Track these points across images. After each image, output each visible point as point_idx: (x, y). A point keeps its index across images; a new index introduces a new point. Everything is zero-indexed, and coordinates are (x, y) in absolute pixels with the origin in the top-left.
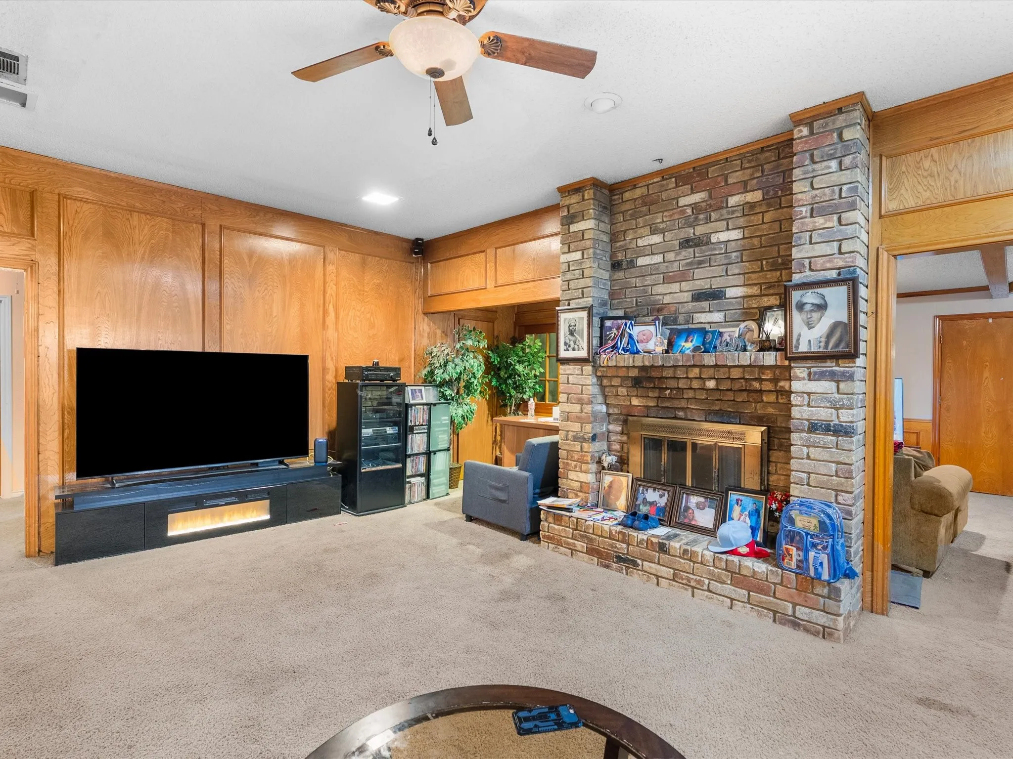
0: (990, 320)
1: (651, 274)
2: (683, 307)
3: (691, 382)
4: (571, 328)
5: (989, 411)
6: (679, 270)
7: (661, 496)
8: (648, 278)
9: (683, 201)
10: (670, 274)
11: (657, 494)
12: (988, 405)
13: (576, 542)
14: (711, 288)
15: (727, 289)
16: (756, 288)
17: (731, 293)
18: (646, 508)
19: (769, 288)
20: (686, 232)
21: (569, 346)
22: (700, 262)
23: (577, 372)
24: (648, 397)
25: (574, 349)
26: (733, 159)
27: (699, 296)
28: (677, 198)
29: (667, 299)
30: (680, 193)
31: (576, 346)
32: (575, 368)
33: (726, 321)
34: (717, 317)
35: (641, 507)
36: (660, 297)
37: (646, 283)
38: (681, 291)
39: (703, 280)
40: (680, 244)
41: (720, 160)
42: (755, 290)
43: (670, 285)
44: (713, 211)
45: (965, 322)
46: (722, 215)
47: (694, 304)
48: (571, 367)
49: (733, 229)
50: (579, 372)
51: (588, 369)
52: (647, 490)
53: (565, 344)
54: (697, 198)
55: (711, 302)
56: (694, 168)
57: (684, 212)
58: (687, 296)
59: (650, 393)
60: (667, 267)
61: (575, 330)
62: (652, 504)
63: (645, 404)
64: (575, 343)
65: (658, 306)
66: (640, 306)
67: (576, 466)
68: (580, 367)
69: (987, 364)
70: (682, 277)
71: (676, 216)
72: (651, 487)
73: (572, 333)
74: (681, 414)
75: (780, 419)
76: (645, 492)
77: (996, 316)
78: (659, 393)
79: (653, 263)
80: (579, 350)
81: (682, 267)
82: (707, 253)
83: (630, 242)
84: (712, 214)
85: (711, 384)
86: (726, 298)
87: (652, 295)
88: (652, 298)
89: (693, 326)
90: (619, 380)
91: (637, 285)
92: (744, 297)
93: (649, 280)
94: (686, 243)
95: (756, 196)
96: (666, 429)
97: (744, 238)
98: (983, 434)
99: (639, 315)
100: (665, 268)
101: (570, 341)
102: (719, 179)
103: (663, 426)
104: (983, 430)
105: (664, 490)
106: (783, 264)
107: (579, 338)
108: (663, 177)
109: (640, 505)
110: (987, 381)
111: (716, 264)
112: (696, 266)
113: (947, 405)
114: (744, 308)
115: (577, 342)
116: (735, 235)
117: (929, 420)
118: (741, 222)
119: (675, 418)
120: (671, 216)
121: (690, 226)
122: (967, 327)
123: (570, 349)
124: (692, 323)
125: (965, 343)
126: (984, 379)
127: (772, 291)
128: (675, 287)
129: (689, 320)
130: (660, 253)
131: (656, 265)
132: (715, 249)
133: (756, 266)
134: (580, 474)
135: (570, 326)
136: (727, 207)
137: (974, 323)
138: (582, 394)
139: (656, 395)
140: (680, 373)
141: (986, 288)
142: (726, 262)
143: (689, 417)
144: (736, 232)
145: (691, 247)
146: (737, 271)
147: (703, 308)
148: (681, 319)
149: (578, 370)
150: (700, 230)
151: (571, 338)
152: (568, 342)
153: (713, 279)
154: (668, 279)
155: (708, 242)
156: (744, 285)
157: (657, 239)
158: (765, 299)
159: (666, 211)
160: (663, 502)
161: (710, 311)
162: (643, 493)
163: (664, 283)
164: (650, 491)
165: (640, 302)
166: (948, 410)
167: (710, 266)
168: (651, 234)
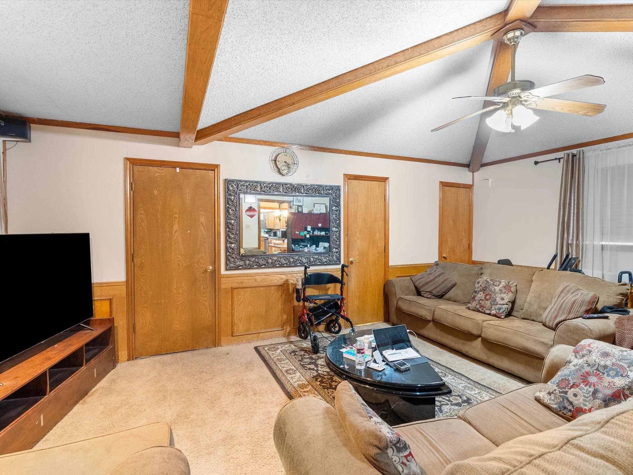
0: (178, 170)
5: (179, 265)
12: (178, 259)
45: (155, 168)
69: (176, 216)
77: (184, 166)
98: (175, 291)
104: (175, 286)
110: (176, 234)
113: (141, 262)
117: (123, 282)
122: (157, 175)
125: (156, 192)
126: (174, 232)
137: (165, 171)
141: (176, 135)
166: (142, 267)
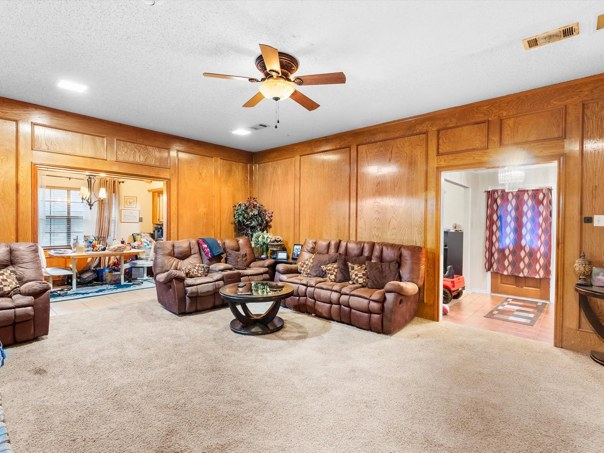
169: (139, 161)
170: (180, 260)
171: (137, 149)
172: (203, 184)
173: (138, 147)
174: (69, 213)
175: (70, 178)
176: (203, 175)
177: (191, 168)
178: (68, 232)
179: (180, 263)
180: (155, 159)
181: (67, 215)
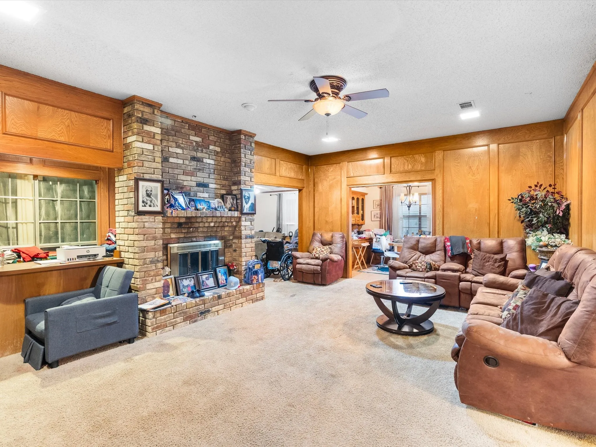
1: (177, 169)
2: (193, 188)
3: (205, 224)
4: (148, 192)
6: (191, 170)
7: (190, 281)
8: (176, 170)
9: (192, 138)
10: (187, 171)
11: (188, 280)
13: (177, 319)
14: (204, 182)
15: (210, 184)
16: (219, 186)
17: (211, 186)
18: (186, 289)
19: (223, 186)
20: (193, 153)
21: (147, 204)
22: (200, 170)
23: (151, 220)
24: (182, 232)
25: (150, 206)
26: (211, 130)
27: (199, 185)
28: (189, 135)
29: (185, 183)
30: (190, 133)
31: (152, 204)
32: (150, 218)
33: (209, 198)
34: (206, 195)
35: (183, 290)
36: (181, 181)
37: (175, 172)
38: (191, 181)
39: (201, 177)
40: (191, 158)
41: (207, 128)
42: (218, 187)
43: (187, 177)
44: (204, 148)
46: (207, 152)
47: (197, 188)
48: (146, 217)
49: (211, 159)
50: (153, 220)
51: (159, 218)
52: (183, 281)
53: (143, 202)
54: (198, 139)
55: (204, 188)
56: (196, 125)
57: (192, 143)
58: (194, 184)
59: (183, 230)
60: (185, 167)
61: (151, 194)
62: (188, 286)
63: (179, 237)
64: (151, 202)
65: (181, 186)
66: (171, 184)
67: (152, 280)
68: (153, 217)
70: (192, 174)
71: (189, 144)
72: (184, 279)
73: (149, 195)
74: (194, 239)
75: (228, 236)
76: (182, 282)
78: (188, 230)
79: (178, 163)
80: (154, 207)
81: (192, 169)
82: (202, 166)
83: (165, 147)
84: (204, 149)
85: (212, 224)
86: (209, 188)
87: (177, 179)
88: (178, 181)
89: (197, 198)
90: (170, 224)
91: (170, 172)
92: (215, 189)
93: (176, 171)
94: (193, 159)
95: (218, 149)
96: (190, 248)
97: (215, 164)
99: (171, 189)
100: (184, 167)
101: (147, 200)
102: (206, 136)
103: (188, 246)
105: (191, 277)
106: (227, 179)
107: (154, 199)
108: (183, 121)
109: (182, 289)
111: (205, 172)
112: (198, 171)
114: (215, 193)
115: (153, 201)
116: (212, 162)
118: (214, 157)
119: (192, 242)
120: (186, 142)
121: (195, 151)
123: (147, 205)
124: (196, 197)
127: (223, 188)
128: (189, 178)
129: (196, 195)
130: (182, 159)
131: (180, 165)
132: (205, 165)
133: (219, 177)
134: (156, 283)
135: (147, 191)
136: (209, 149)
138: (155, 233)
139: (186, 231)
140: (204, 220)
142: (209, 172)
143: (198, 240)
144: (213, 161)
145: (195, 161)
146: (213, 177)
147: (201, 190)
148: (192, 194)
149: (152, 219)
150: (199, 155)
151: (148, 198)
152: (146, 201)
153: (204, 178)
154: (185, 173)
155: (202, 162)
156: (215, 184)
157: (179, 151)
158: (222, 191)
159: (185, 139)
160: (192, 283)
161: (203, 192)
162: (181, 283)
163: (183, 175)
164: (184, 280)
165: (172, 182)
167: (203, 172)
168: (176, 147)
169: (407, 169)
170: (422, 254)
171: (406, 160)
172: (474, 178)
173: (406, 158)
174: (420, 213)
175: (418, 186)
176: (474, 168)
177: (459, 164)
178: (419, 228)
179: (421, 257)
180: (421, 164)
181: (419, 215)
